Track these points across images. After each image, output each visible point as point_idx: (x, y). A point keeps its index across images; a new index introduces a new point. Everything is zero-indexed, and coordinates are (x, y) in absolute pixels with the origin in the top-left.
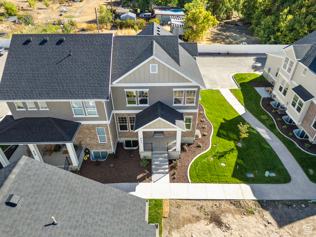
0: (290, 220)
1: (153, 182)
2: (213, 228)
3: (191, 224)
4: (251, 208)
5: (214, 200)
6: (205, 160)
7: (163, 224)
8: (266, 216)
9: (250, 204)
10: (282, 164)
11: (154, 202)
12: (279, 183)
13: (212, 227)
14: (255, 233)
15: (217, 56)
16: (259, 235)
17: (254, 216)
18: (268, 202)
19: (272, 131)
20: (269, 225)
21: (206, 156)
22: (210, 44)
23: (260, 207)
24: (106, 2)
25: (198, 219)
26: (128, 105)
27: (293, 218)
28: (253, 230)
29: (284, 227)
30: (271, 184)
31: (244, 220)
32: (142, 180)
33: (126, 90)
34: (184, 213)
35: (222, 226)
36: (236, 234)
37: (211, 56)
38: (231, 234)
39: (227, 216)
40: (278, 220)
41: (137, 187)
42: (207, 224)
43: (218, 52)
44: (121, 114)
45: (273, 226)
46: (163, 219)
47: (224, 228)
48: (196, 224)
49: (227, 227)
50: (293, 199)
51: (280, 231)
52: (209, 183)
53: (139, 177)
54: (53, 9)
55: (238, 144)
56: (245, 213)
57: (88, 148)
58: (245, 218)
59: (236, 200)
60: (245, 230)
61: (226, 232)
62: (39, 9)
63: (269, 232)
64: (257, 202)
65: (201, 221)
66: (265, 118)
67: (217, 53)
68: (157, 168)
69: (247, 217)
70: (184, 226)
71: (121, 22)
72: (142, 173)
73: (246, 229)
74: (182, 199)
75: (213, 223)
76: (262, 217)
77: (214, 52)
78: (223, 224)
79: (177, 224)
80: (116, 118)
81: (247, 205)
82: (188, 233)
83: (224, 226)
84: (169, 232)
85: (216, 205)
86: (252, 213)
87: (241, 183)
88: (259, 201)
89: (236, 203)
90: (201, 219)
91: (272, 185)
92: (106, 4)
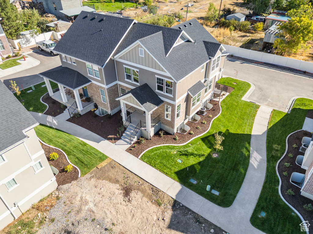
0: (184, 230)
1: (115, 144)
2: (119, 194)
3: (108, 182)
4: (163, 201)
5: (142, 179)
6: (168, 151)
7: (92, 170)
8: (168, 213)
9: (166, 199)
10: (237, 191)
11: (102, 155)
12: (212, 201)
13: (120, 192)
14: (144, 217)
15: (300, 73)
16: (145, 220)
17: (158, 208)
18: (183, 207)
19: (268, 161)
20: (163, 221)
21: (173, 148)
22: (308, 60)
23: (172, 205)
24: (234, 2)
25: (117, 182)
26: (126, 80)
27: (188, 231)
28: (144, 214)
29: (172, 230)
30: (203, 198)
31: (146, 204)
32: (110, 139)
33: (124, 66)
34: (112, 173)
35: (127, 197)
36: (129, 208)
37: (293, 72)
38: (127, 205)
39: (138, 194)
40: (174, 223)
41: (102, 141)
42: (118, 189)
43: (304, 70)
44: (122, 85)
45: (164, 224)
46: (96, 168)
47: (127, 199)
48: (111, 184)
49: (129, 200)
50: (209, 221)
51: (165, 231)
52: (152, 166)
53: (110, 136)
54: (180, 3)
55: (214, 154)
56: (153, 201)
57: (97, 103)
58: (150, 203)
59: (157, 189)
60: (139, 210)
61: (125, 202)
62: (170, 2)
63: (156, 225)
64: (173, 201)
65: (117, 184)
66: (276, 148)
67: (302, 71)
68: (126, 136)
69: (151, 204)
70: (103, 180)
71: (224, 22)
72: (114, 135)
73: (141, 210)
74: (120, 165)
75: (123, 191)
76: (163, 212)
77: (299, 69)
78: (128, 196)
79: (100, 176)
80: (119, 88)
81: (162, 197)
82: (101, 185)
83: (128, 198)
84: (91, 177)
85: (139, 182)
86: (159, 205)
87: (177, 181)
88: (175, 201)
89: (155, 190)
90: (118, 183)
91: (205, 199)
92: (233, 3)
